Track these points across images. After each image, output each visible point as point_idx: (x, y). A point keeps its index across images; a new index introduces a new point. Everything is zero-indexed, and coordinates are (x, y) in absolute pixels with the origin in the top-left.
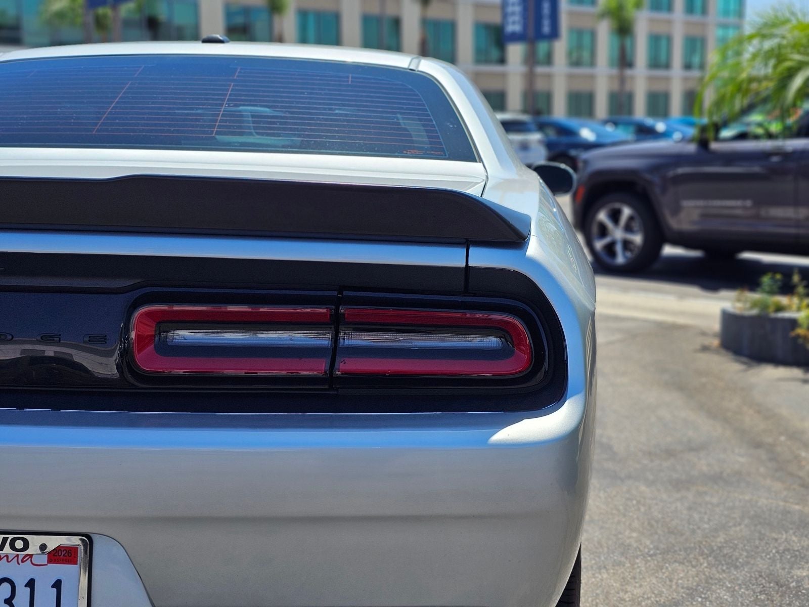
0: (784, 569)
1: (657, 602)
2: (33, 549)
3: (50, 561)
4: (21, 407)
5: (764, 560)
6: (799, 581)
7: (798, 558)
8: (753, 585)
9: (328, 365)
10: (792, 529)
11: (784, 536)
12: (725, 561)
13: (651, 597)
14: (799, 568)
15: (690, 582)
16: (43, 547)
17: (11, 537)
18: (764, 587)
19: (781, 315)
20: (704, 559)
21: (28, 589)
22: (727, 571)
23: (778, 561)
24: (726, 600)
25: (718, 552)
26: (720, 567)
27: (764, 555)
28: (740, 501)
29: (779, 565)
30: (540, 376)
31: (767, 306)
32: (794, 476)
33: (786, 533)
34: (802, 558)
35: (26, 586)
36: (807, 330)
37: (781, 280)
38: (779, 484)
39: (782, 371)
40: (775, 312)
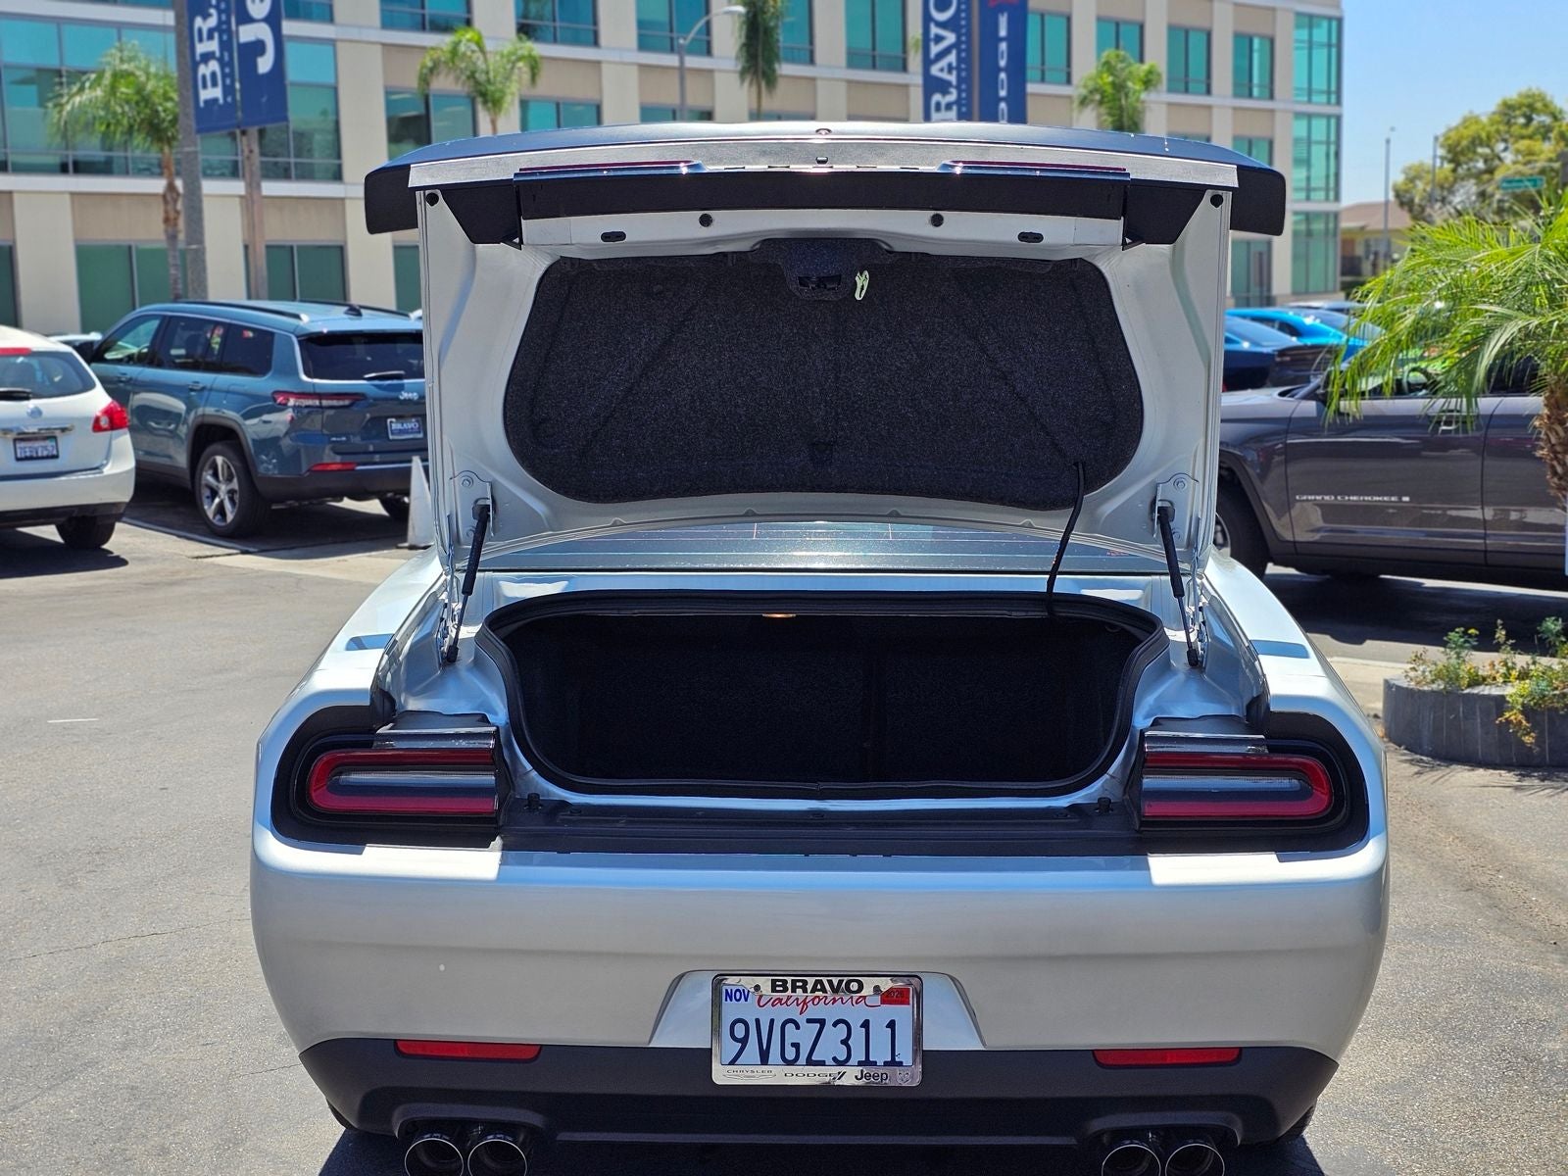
0: (1531, 1042)
1: (1383, 1081)
2: (867, 991)
3: (883, 1002)
4: (854, 855)
5: (1505, 1032)
6: (1553, 1055)
7: (1547, 1028)
8: (1496, 1060)
10: (1533, 995)
11: (1525, 1004)
12: (1456, 1034)
14: (1550, 1041)
15: (1418, 1059)
16: (877, 989)
17: (846, 979)
18: (1510, 1062)
19: (1479, 690)
20: (1428, 1032)
21: (864, 1029)
22: (1461, 1045)
23: (1523, 1033)
24: (1467, 1077)
25: (1445, 1024)
26: (1451, 1041)
27: (1503, 1026)
28: (1459, 961)
29: (1524, 1038)
30: (1339, 818)
31: (1458, 676)
32: (1524, 927)
33: (1527, 1000)
34: (1551, 1029)
35: (861, 1026)
36: (1523, 712)
37: (1476, 636)
38: (1507, 938)
39: (1482, 775)
40: (1469, 686)
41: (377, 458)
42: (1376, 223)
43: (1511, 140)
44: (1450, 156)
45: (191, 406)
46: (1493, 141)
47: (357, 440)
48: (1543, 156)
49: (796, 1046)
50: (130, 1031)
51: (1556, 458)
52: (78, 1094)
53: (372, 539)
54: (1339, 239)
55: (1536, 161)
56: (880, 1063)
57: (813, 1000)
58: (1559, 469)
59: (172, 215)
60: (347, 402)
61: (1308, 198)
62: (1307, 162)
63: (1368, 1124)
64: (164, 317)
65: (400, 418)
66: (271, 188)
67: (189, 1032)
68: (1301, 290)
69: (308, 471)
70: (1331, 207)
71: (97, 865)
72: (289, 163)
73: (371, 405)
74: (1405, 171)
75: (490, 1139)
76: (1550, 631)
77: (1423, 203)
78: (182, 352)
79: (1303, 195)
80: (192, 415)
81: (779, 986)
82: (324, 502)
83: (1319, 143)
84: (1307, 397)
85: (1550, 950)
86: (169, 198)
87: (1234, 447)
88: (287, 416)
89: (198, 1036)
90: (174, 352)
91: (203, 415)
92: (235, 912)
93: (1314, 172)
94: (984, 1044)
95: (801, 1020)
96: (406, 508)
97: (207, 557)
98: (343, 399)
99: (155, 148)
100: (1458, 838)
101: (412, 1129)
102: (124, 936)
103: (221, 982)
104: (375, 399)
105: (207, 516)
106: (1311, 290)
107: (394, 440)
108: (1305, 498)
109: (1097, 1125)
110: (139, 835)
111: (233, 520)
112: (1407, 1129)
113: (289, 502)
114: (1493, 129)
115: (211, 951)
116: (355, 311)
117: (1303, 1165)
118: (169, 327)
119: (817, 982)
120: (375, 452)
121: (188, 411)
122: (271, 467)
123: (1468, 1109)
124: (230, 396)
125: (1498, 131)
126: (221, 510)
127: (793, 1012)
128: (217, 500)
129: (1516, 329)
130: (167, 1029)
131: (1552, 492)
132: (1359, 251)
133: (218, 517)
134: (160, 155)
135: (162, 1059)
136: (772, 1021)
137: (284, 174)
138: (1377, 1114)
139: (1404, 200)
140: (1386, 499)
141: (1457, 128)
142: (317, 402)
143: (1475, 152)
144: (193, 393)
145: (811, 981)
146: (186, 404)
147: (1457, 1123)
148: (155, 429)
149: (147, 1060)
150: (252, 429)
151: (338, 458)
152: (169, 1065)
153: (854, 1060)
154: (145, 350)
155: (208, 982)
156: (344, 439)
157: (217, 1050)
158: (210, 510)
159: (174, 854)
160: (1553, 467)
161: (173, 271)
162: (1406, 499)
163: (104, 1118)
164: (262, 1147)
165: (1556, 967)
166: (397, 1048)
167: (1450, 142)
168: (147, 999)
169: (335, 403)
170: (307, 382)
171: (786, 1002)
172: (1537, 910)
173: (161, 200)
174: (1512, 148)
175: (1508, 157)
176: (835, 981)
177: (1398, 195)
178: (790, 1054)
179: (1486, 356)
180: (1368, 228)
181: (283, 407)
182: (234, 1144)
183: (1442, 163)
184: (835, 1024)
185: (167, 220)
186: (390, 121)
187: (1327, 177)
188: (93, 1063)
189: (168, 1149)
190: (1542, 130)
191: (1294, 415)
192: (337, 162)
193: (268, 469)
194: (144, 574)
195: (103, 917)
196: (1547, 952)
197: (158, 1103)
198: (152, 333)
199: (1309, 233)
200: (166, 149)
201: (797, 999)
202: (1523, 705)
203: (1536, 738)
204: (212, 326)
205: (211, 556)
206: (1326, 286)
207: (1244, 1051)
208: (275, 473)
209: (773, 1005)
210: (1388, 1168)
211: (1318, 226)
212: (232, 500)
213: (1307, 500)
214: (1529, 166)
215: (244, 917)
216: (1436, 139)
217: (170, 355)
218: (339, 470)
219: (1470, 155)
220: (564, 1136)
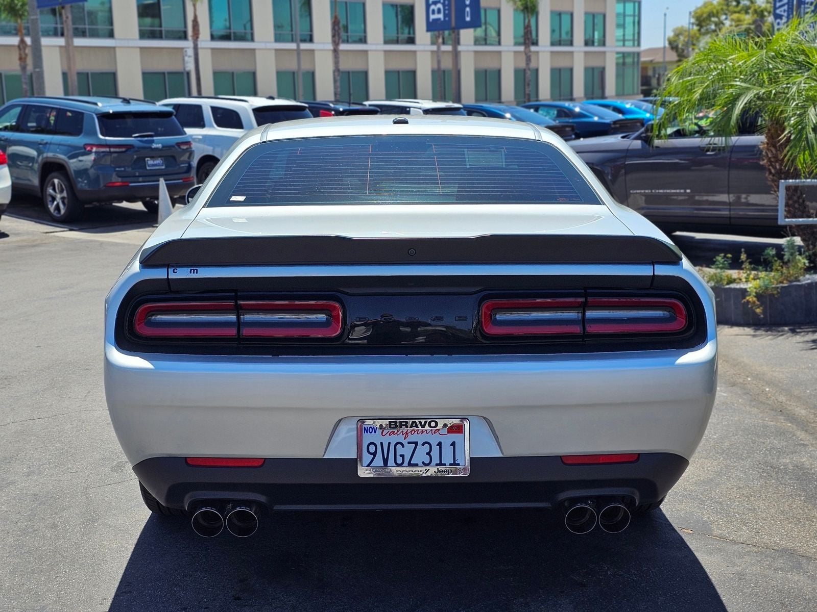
0: (774, 459)
2: (440, 426)
3: (449, 432)
4: (432, 355)
5: (759, 454)
6: (785, 465)
8: (757, 468)
9: (582, 328)
10: (772, 436)
11: (768, 441)
12: (734, 456)
13: (694, 477)
14: (784, 458)
15: (716, 468)
16: (445, 425)
17: (429, 420)
18: (764, 469)
19: (733, 286)
20: (720, 455)
21: (438, 447)
22: (737, 461)
23: (769, 455)
24: (742, 477)
25: (728, 451)
26: (732, 459)
27: (758, 452)
28: (732, 421)
29: (770, 457)
30: (691, 332)
31: (721, 278)
32: (764, 404)
33: (769, 438)
34: (783, 452)
35: (437, 445)
36: (755, 297)
37: (731, 258)
38: (756, 409)
39: (736, 330)
40: (728, 284)
41: (141, 179)
42: (659, 58)
43: (729, 14)
44: (697, 22)
45: (40, 153)
46: (719, 14)
47: (129, 169)
48: (746, 22)
49: (402, 456)
50: (31, 467)
51: (771, 165)
52: (5, 498)
53: (139, 223)
54: (640, 66)
55: (742, 25)
56: (448, 464)
57: (411, 432)
58: (773, 171)
59: (23, 56)
60: (124, 149)
61: (624, 45)
62: (623, 26)
63: (693, 501)
64: (24, 105)
65: (152, 158)
66: (79, 42)
67: (63, 466)
68: (620, 94)
69: (105, 186)
70: (636, 49)
71: (6, 385)
72: (85, 28)
73: (137, 151)
74: (674, 31)
75: (238, 509)
76: (769, 254)
77: (683, 47)
78: (34, 124)
79: (621, 43)
80: (40, 158)
81: (393, 425)
82: (111, 204)
83: (630, 16)
84: (636, 138)
85: (779, 414)
86: (21, 47)
87: (597, 166)
88: (92, 157)
89: (68, 468)
90: (30, 125)
91: (47, 157)
92: (82, 407)
93: (627, 31)
94: (503, 454)
95: (405, 442)
96: (157, 206)
97: (51, 232)
98: (122, 148)
99: (13, 19)
100: (724, 361)
101: (195, 505)
102: (24, 419)
103: (78, 441)
104: (139, 148)
105: (50, 211)
106: (626, 93)
107: (150, 170)
108: (635, 192)
109: (562, 496)
110: (28, 370)
111: (64, 214)
112: (714, 503)
113: (95, 203)
114: (719, 8)
115: (71, 426)
116: (127, 101)
117: (661, 521)
118: (27, 111)
119: (413, 422)
120: (139, 176)
121: (38, 156)
122: (83, 185)
123: (745, 493)
124: (61, 147)
125: (722, 9)
126: (58, 208)
127: (400, 438)
128: (55, 203)
129: (752, 95)
130: (51, 465)
131: (770, 183)
132: (650, 73)
133: (56, 212)
134: (16, 24)
135: (50, 480)
136: (389, 443)
137: (83, 34)
138: (697, 496)
139: (673, 46)
140: (678, 191)
141: (700, 8)
142: (108, 150)
143: (710, 21)
144: (41, 146)
145: (410, 422)
146: (37, 152)
147: (739, 499)
148: (20, 166)
149: (41, 481)
150: (73, 164)
151: (120, 179)
152: (54, 483)
153: (433, 463)
154: (14, 124)
155: (71, 441)
156: (123, 169)
157: (79, 475)
158: (52, 208)
159: (47, 379)
160: (770, 170)
161: (24, 86)
162: (688, 191)
163: (21, 510)
164: (107, 523)
165: (782, 422)
166: (187, 462)
167: (697, 15)
168: (39, 450)
169: (117, 150)
170: (103, 139)
171: (397, 433)
172: (769, 395)
173: (17, 47)
174: (729, 18)
175: (727, 23)
176: (423, 421)
177: (670, 43)
178: (399, 460)
179: (737, 109)
180: (656, 61)
181: (90, 152)
182: (92, 521)
183: (693, 26)
184: (423, 445)
185: (20, 59)
186: (139, 7)
187: (634, 35)
188: (13, 483)
189: (57, 524)
190: (745, 8)
191: (630, 148)
192: (110, 27)
193: (81, 186)
194: (18, 242)
195: (11, 410)
196: (777, 415)
197: (49, 502)
198: (18, 115)
199: (624, 64)
200: (19, 21)
201: (403, 431)
202: (756, 293)
203: (763, 310)
204: (49, 110)
205: (53, 232)
206: (633, 91)
207: (641, 455)
208: (87, 188)
209: (390, 435)
210: (706, 522)
211: (629, 60)
212: (63, 203)
213: (637, 193)
214: (738, 27)
215: (87, 409)
216: (690, 13)
217: (28, 127)
218: (120, 186)
219: (708, 22)
220: (277, 507)
